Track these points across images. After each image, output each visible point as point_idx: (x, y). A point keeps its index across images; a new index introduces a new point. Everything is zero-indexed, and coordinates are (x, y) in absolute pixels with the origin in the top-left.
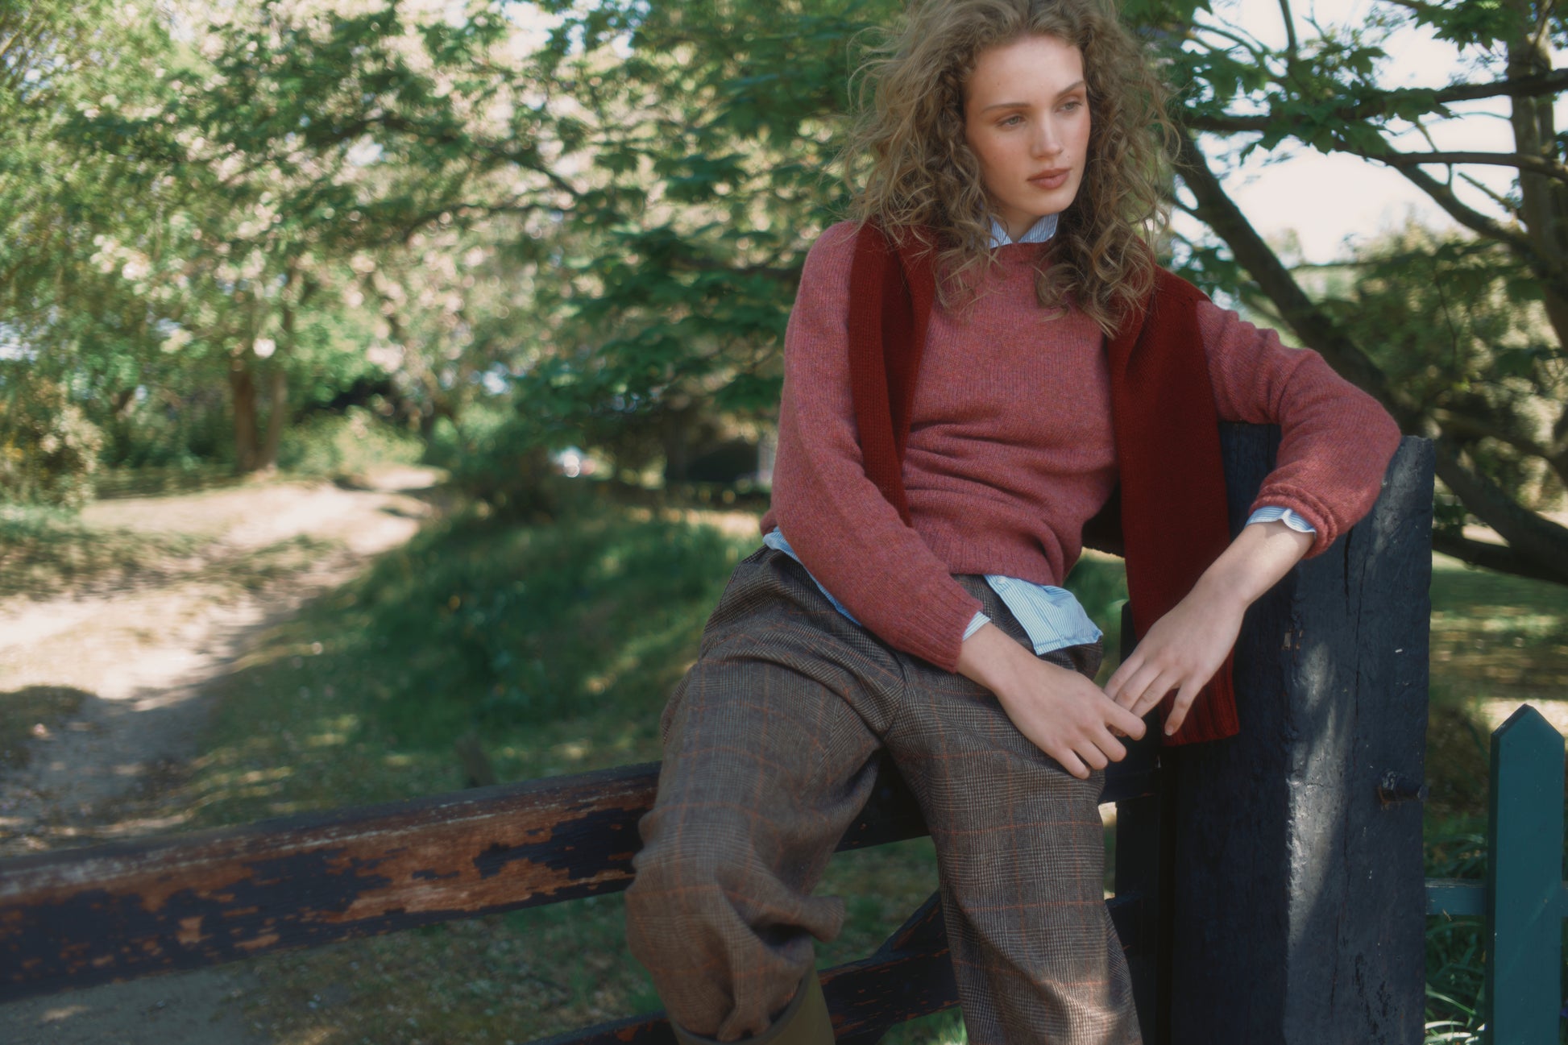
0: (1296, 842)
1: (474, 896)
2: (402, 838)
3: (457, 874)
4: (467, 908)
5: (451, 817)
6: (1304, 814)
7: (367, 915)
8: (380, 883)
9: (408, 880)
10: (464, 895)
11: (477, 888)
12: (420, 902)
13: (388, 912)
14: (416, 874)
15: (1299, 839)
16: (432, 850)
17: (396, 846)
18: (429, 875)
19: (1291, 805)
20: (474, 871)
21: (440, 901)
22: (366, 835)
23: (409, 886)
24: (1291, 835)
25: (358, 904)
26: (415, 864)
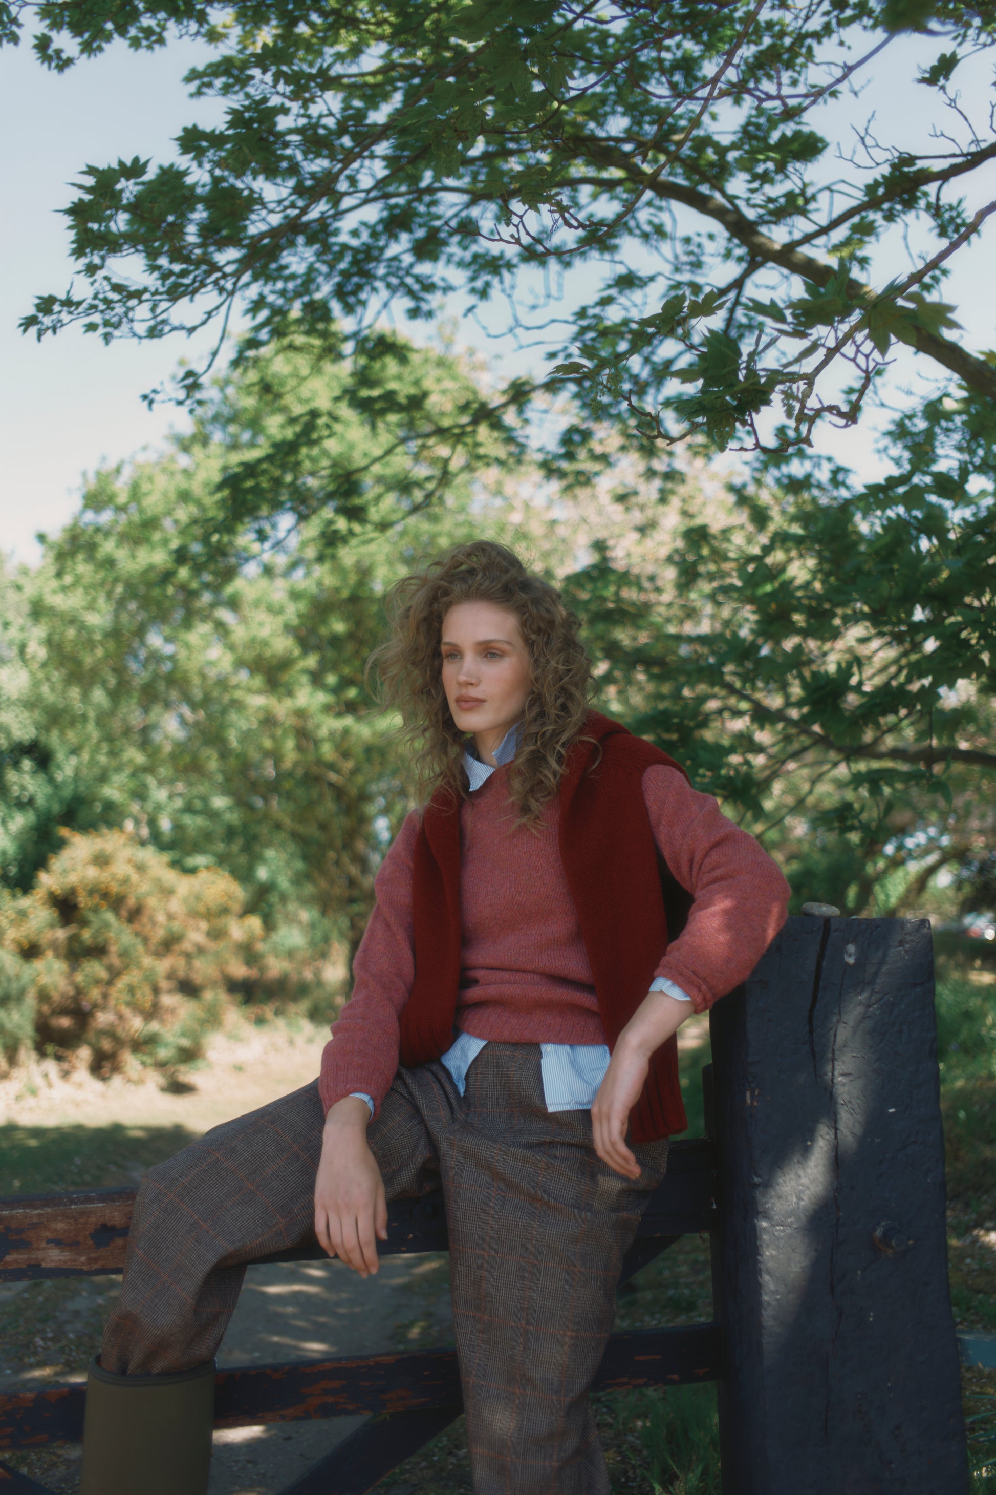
0: (766, 1278)
1: (91, 1260)
2: (40, 1215)
3: (78, 1243)
4: (85, 1268)
5: (76, 1204)
6: (774, 1253)
7: (14, 1266)
8: (25, 1245)
9: (43, 1245)
10: (83, 1259)
11: (93, 1255)
12: (52, 1261)
13: (29, 1266)
14: (49, 1241)
15: (769, 1273)
16: (60, 1226)
17: (35, 1220)
18: (58, 1242)
19: (759, 1243)
20: (90, 1243)
21: (66, 1262)
22: (15, 1212)
23: (44, 1249)
24: (760, 1270)
25: (8, 1258)
26: (48, 1234)
